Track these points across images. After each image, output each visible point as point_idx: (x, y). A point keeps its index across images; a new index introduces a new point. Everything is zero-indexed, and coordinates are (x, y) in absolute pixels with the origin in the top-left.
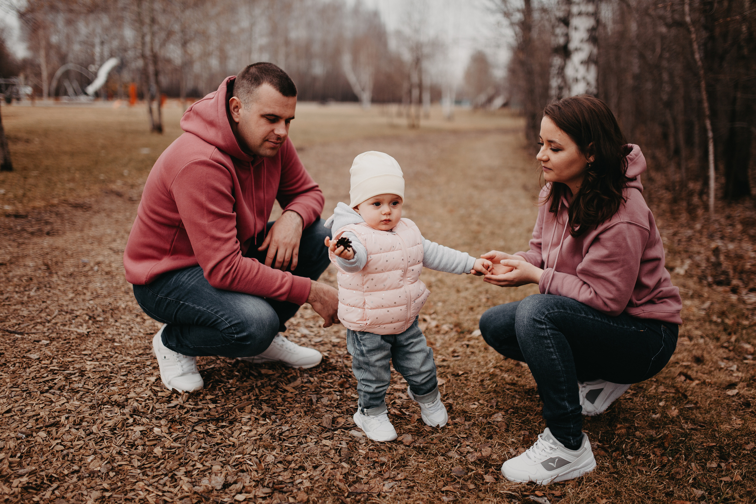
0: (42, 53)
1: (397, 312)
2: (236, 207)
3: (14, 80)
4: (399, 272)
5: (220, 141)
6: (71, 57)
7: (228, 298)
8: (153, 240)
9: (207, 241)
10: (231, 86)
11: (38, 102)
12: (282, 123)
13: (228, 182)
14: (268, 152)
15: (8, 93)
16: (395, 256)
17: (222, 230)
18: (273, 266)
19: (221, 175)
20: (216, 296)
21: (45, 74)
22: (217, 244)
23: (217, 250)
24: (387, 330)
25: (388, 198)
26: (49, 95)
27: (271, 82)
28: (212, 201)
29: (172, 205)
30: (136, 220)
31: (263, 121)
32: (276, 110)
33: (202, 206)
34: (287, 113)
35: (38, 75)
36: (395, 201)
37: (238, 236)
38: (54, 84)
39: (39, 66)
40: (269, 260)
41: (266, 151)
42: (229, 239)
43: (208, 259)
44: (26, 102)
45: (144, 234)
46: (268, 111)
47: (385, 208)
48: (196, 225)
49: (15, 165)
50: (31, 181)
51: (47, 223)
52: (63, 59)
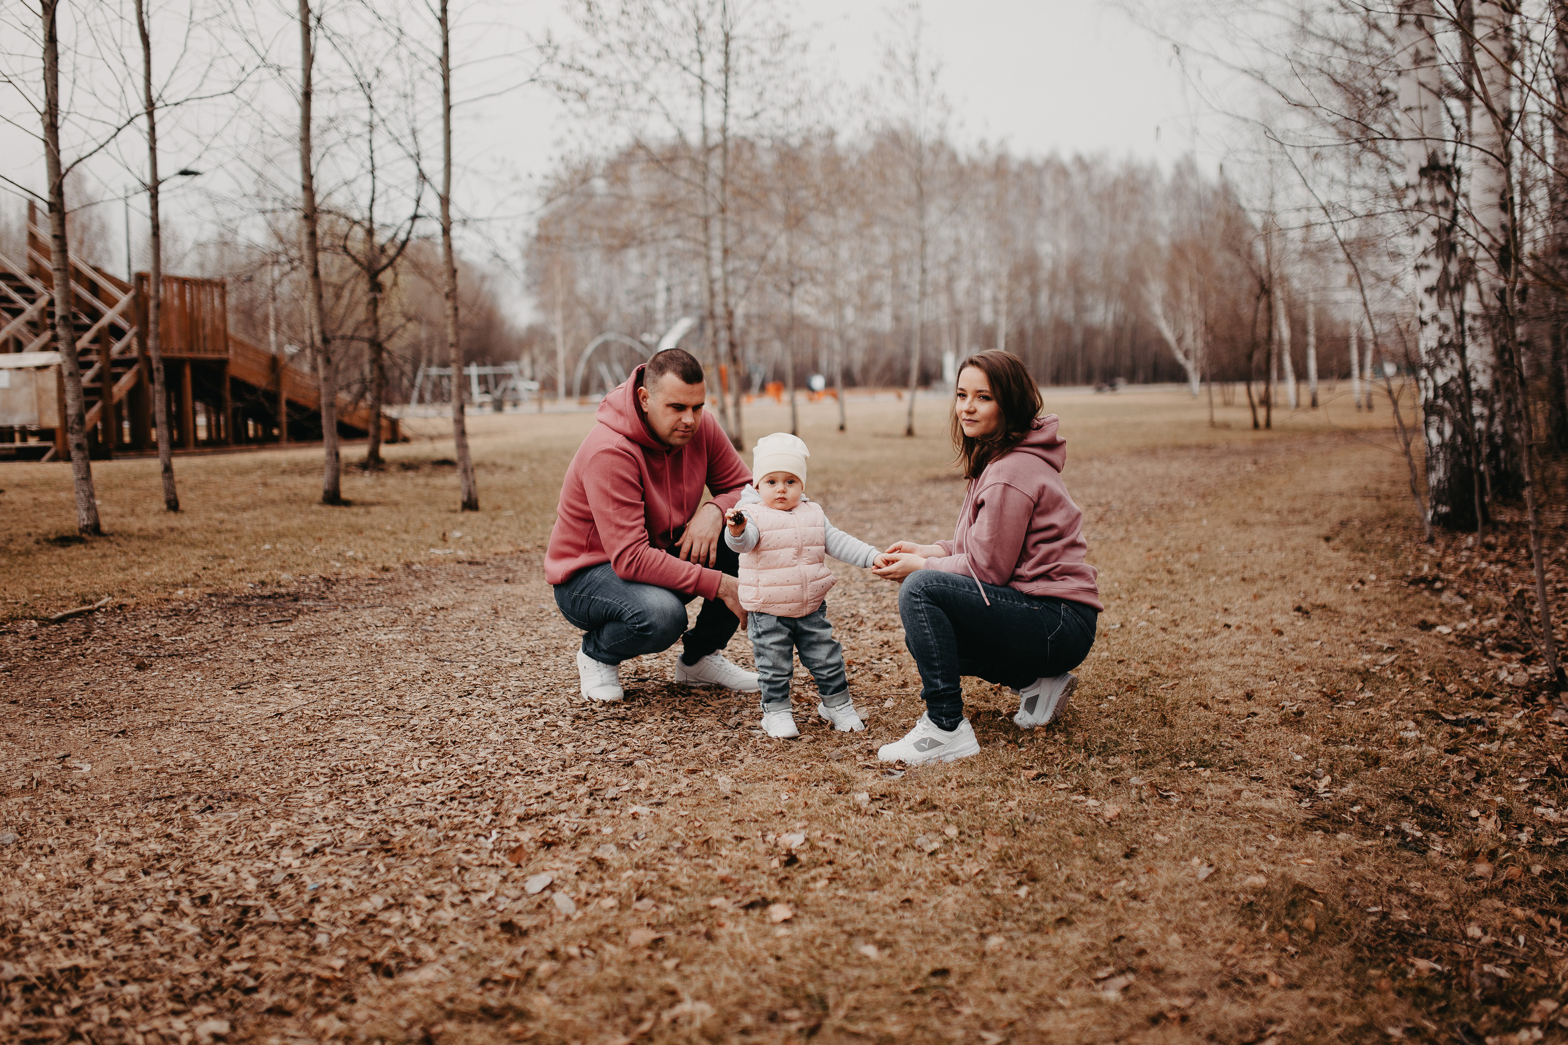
0: (559, 315)
1: (792, 591)
2: (645, 496)
3: (510, 367)
4: (793, 550)
5: (629, 431)
6: (613, 319)
7: (634, 590)
8: (571, 537)
9: (612, 530)
10: (641, 375)
11: (548, 406)
12: (690, 411)
13: (635, 470)
14: (678, 441)
15: (498, 393)
16: (787, 534)
17: (628, 518)
18: (688, 559)
19: (626, 463)
20: (622, 587)
21: (562, 355)
22: (621, 532)
23: (621, 538)
24: (783, 610)
25: (781, 477)
26: (569, 393)
27: (675, 371)
28: (617, 489)
29: (583, 497)
30: (558, 520)
31: (670, 410)
32: (681, 399)
33: (607, 494)
34: (694, 400)
35: (552, 355)
36: (791, 480)
37: (646, 526)
38: (581, 370)
39: (553, 338)
40: (683, 554)
41: (676, 440)
42: (633, 528)
43: (613, 548)
44: (528, 407)
45: (562, 530)
46: (673, 400)
47: (780, 486)
48: (602, 513)
49: (482, 503)
50: (501, 522)
51: (509, 570)
52: (598, 324)
